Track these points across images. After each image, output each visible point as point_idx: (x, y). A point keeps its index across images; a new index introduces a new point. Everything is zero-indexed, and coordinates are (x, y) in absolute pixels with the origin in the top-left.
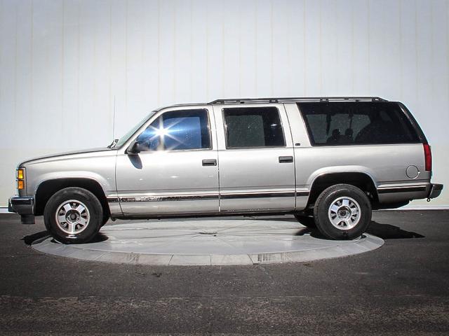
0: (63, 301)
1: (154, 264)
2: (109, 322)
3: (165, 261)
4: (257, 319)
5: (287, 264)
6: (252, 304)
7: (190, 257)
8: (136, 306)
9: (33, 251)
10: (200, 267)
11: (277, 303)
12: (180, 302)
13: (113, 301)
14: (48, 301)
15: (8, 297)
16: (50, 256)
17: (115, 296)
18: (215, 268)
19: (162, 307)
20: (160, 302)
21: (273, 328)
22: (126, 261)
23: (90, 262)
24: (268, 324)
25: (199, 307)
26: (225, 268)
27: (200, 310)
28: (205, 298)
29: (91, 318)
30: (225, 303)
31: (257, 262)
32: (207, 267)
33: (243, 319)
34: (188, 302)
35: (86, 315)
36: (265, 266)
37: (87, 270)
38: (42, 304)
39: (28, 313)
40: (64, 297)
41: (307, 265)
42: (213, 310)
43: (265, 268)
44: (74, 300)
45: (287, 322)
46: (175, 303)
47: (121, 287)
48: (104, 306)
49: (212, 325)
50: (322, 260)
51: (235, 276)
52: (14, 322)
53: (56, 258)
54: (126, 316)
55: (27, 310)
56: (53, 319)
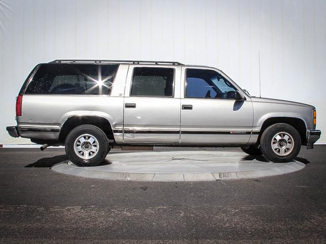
0: (69, 210)
1: (140, 180)
2: (106, 228)
3: (149, 178)
4: (233, 225)
5: (241, 180)
6: (225, 212)
7: (167, 175)
8: (129, 214)
9: (52, 171)
10: (176, 183)
11: (245, 211)
12: (165, 210)
13: (110, 210)
14: (56, 209)
15: (25, 206)
16: (63, 175)
17: (111, 206)
18: (188, 183)
19: (151, 215)
20: (148, 211)
21: (251, 234)
22: (120, 178)
23: (93, 179)
24: (245, 230)
25: (182, 215)
26: (195, 183)
27: (183, 217)
28: (185, 207)
29: (91, 225)
30: (202, 211)
31: (219, 178)
32: (182, 183)
33: (222, 226)
34: (171, 211)
35: (87, 222)
36: (225, 181)
37: (90, 185)
38: (51, 212)
39: (38, 220)
40: (70, 206)
41: (257, 180)
42: (194, 217)
43: (226, 182)
44: (77, 209)
45: (261, 227)
46: (161, 211)
47: (116, 198)
48: (103, 214)
49: (196, 231)
50: (266, 177)
51: (205, 189)
52: (25, 228)
53: (67, 176)
54: (121, 223)
55: (38, 217)
56: (58, 226)
